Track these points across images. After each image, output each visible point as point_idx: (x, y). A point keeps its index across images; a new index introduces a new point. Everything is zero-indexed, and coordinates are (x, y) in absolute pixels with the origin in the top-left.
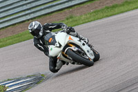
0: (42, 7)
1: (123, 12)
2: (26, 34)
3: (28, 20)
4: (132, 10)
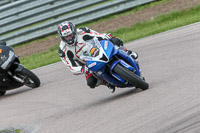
0: (16, 33)
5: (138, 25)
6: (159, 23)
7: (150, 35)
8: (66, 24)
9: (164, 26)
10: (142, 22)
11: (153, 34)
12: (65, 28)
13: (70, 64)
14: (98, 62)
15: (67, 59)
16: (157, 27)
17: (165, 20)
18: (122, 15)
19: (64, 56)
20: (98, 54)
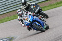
1: (48, 10)
2: (5, 19)
3: (6, 13)
4: (53, 8)
5: (50, 5)
6: (56, 4)
7: (54, 8)
8: (19, 10)
9: (58, 5)
10: (51, 4)
11: (55, 8)
12: (19, 12)
13: (22, 23)
14: (28, 23)
15: (21, 22)
16: (56, 6)
17: (58, 3)
18: (45, 2)
19: (19, 21)
20: (28, 20)
